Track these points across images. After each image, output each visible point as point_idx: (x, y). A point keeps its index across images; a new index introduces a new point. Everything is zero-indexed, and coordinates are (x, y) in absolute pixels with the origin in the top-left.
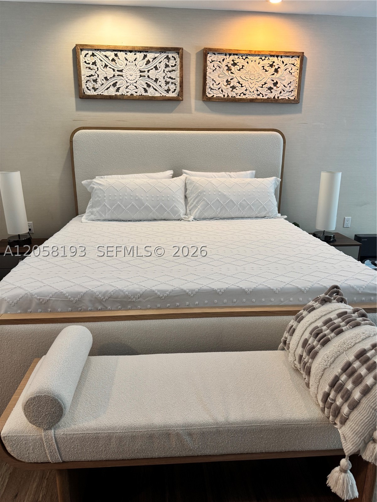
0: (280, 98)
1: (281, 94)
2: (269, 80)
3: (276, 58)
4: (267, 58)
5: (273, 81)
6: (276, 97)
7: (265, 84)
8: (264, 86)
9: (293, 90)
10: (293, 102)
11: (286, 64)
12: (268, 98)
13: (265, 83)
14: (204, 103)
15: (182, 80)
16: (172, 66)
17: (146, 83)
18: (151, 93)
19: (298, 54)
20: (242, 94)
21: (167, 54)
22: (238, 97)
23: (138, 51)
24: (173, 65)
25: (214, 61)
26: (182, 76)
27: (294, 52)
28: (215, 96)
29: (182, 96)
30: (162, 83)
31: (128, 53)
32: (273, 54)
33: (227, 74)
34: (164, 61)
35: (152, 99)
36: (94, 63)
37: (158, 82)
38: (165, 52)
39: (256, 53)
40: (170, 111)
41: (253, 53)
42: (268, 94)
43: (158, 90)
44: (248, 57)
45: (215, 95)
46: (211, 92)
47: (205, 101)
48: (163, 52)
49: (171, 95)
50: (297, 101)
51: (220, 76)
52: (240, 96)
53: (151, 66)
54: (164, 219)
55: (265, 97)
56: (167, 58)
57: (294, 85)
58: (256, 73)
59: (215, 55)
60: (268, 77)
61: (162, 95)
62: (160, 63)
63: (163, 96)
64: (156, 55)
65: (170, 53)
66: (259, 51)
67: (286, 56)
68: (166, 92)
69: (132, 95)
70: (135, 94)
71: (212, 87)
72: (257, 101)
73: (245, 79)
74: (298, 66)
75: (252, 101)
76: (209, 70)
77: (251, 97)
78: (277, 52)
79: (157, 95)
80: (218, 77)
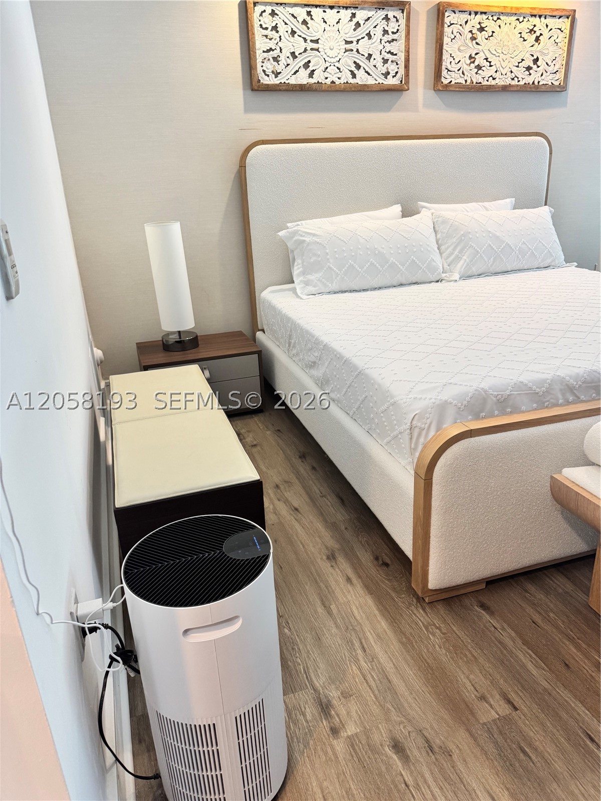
0: (540, 83)
1: (543, 77)
2: (528, 55)
3: (538, 18)
4: (526, 20)
5: (532, 55)
6: (536, 83)
7: (521, 62)
8: (520, 64)
9: (557, 71)
10: (558, 90)
11: (551, 29)
12: (525, 84)
13: (523, 60)
14: (437, 94)
15: (409, 56)
16: (393, 33)
17: (355, 62)
18: (362, 78)
19: (568, 14)
20: (491, 78)
21: (386, 13)
22: (485, 83)
23: (343, 7)
24: (395, 31)
25: (453, 24)
26: (409, 49)
27: (564, 9)
28: (453, 83)
29: (407, 82)
30: (378, 61)
31: (328, 10)
32: (535, 12)
33: (470, 45)
34: (382, 23)
35: (363, 89)
36: (275, 28)
37: (372, 59)
38: (383, 9)
39: (513, 11)
40: (388, 109)
41: (508, 11)
42: (526, 77)
43: (371, 73)
44: (501, 17)
45: (453, 80)
46: (447, 77)
47: (440, 90)
48: (380, 9)
49: (391, 81)
50: (564, 88)
51: (462, 48)
52: (488, 81)
53: (362, 31)
54: (415, 282)
55: (522, 83)
56: (387, 18)
57: (560, 64)
58: (510, 43)
59: (455, 13)
60: (525, 51)
61: (377, 82)
62: (375, 27)
63: (379, 83)
64: (370, 14)
65: (391, 11)
66: (518, 9)
67: (551, 16)
68: (383, 77)
69: (333, 82)
70: (338, 82)
71: (449, 68)
72: (512, 89)
73: (495, 53)
74: (568, 32)
75: (505, 89)
76: (446, 40)
77: (503, 83)
78: (541, 9)
79: (370, 81)
80: (457, 50)
